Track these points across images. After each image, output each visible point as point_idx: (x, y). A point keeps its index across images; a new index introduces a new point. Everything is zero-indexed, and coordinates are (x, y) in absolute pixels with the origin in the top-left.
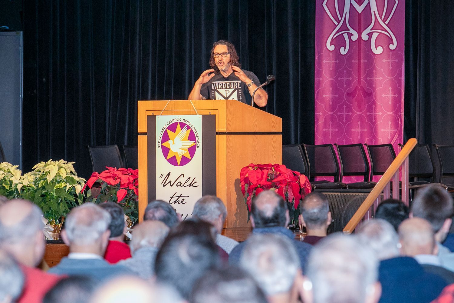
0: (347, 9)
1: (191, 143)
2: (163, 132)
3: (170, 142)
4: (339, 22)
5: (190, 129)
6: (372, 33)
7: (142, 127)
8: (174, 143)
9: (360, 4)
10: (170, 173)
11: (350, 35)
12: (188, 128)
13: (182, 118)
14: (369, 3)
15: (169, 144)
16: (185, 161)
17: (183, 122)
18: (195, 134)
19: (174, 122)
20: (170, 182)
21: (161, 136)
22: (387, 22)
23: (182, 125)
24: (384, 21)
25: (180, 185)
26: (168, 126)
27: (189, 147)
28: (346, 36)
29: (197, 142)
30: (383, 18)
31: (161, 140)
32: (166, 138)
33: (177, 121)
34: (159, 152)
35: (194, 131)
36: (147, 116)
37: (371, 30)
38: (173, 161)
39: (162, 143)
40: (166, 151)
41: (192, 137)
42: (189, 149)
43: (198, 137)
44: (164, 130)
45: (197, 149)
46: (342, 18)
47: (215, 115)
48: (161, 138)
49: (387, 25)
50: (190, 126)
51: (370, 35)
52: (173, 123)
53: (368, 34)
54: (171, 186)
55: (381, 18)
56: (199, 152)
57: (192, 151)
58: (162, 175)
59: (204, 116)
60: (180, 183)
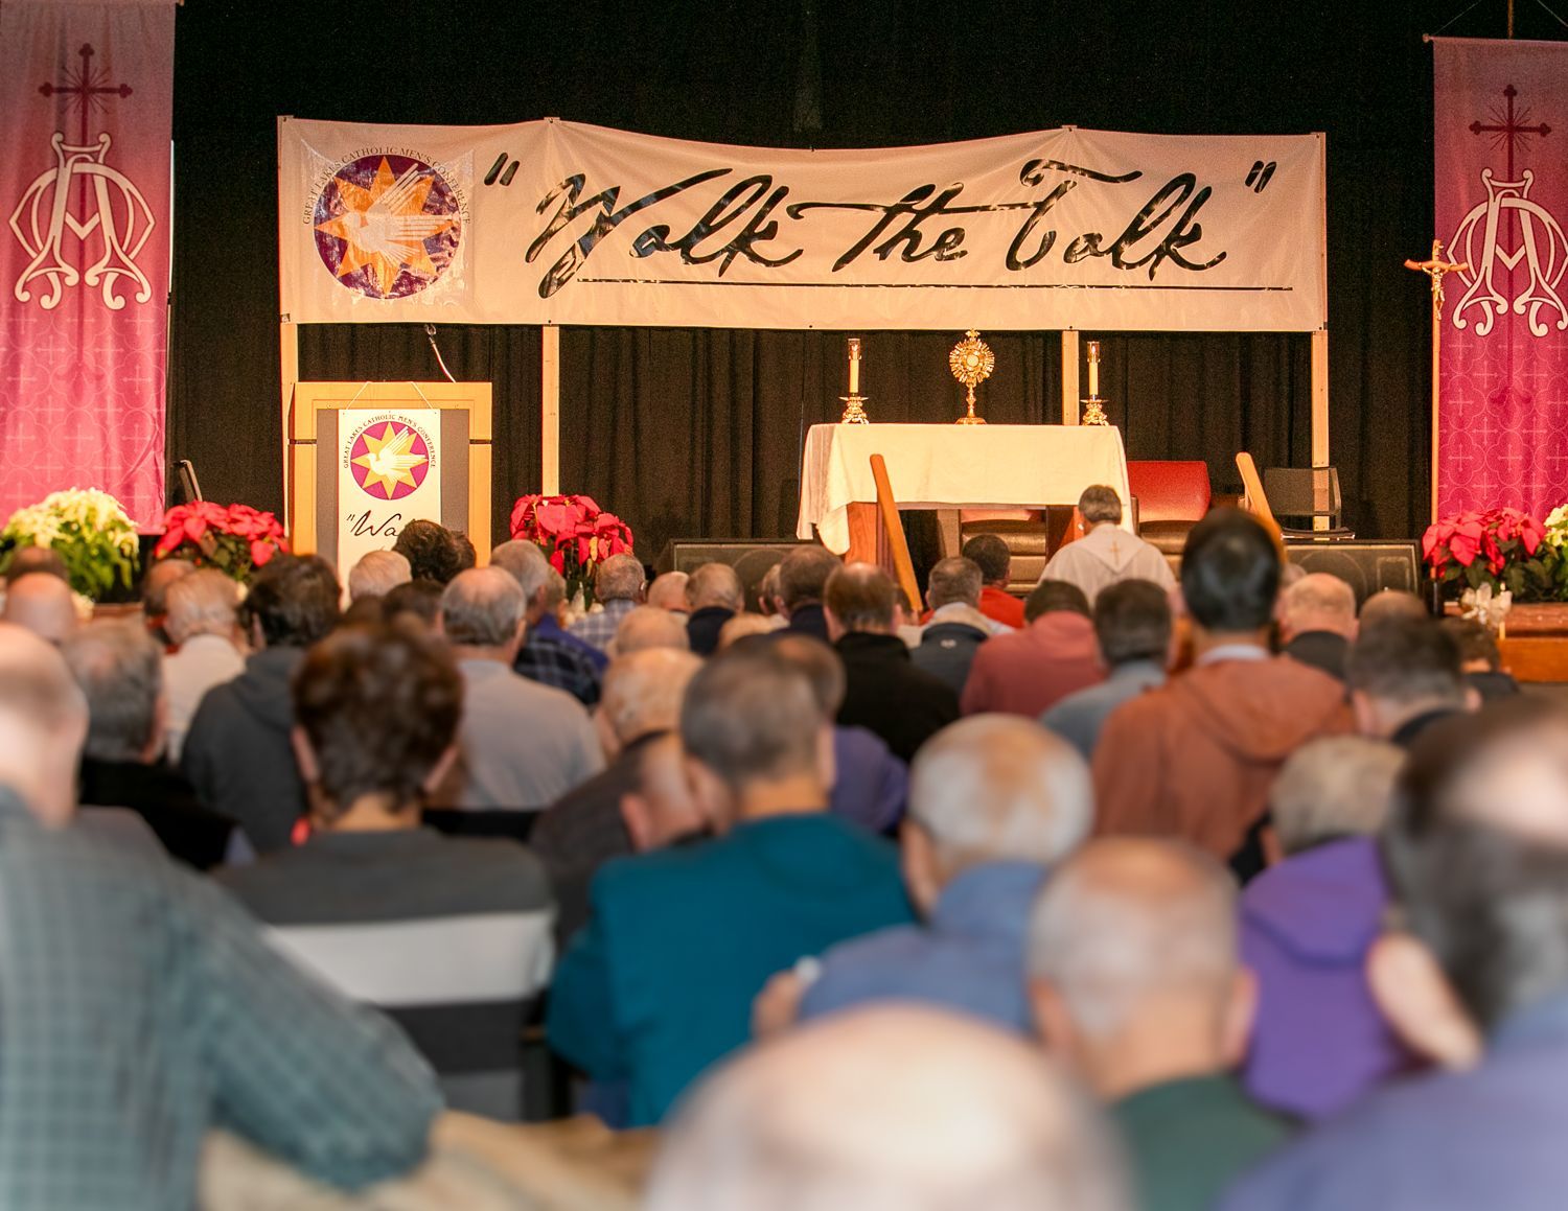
0: (56, 231)
1: (419, 459)
2: (355, 440)
3: (371, 457)
4: (39, 252)
5: (414, 436)
6: (106, 273)
7: (306, 427)
8: (378, 459)
9: (82, 222)
10: (369, 512)
11: (62, 276)
12: (411, 431)
13: (396, 415)
14: (100, 223)
15: (368, 460)
16: (402, 490)
17: (400, 421)
18: (426, 443)
19: (379, 421)
20: (371, 528)
21: (351, 446)
22: (132, 256)
23: (398, 427)
24: (127, 254)
25: (393, 534)
26: (364, 428)
27: (412, 466)
28: (53, 278)
29: (430, 458)
30: (124, 248)
31: (350, 453)
32: (360, 448)
33: (385, 420)
34: (346, 476)
35: (424, 438)
36: (318, 410)
37: (105, 268)
38: (377, 491)
39: (352, 458)
40: (360, 473)
41: (419, 447)
42: (412, 470)
43: (432, 447)
44: (357, 436)
45: (430, 469)
46: (44, 246)
47: (468, 410)
48: (350, 451)
49: (132, 261)
50: (415, 429)
51: (101, 277)
52: (376, 422)
53: (97, 275)
54: (373, 535)
55: (121, 247)
56: (434, 476)
57: (419, 473)
58: (352, 517)
59: (443, 411)
60: (392, 531)
